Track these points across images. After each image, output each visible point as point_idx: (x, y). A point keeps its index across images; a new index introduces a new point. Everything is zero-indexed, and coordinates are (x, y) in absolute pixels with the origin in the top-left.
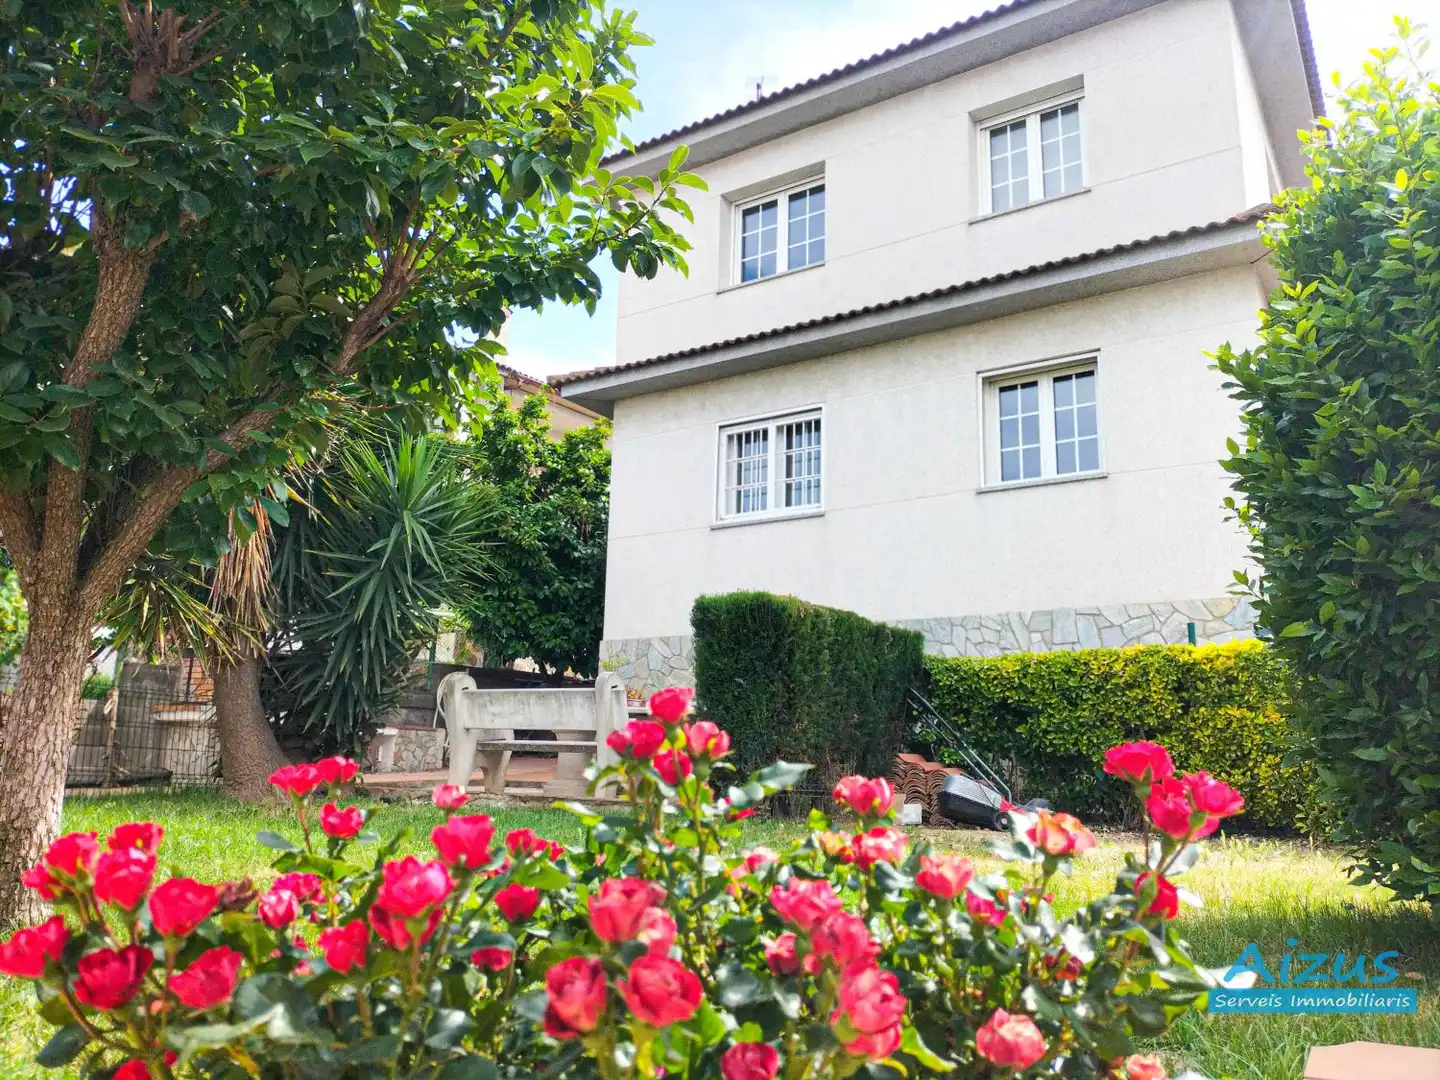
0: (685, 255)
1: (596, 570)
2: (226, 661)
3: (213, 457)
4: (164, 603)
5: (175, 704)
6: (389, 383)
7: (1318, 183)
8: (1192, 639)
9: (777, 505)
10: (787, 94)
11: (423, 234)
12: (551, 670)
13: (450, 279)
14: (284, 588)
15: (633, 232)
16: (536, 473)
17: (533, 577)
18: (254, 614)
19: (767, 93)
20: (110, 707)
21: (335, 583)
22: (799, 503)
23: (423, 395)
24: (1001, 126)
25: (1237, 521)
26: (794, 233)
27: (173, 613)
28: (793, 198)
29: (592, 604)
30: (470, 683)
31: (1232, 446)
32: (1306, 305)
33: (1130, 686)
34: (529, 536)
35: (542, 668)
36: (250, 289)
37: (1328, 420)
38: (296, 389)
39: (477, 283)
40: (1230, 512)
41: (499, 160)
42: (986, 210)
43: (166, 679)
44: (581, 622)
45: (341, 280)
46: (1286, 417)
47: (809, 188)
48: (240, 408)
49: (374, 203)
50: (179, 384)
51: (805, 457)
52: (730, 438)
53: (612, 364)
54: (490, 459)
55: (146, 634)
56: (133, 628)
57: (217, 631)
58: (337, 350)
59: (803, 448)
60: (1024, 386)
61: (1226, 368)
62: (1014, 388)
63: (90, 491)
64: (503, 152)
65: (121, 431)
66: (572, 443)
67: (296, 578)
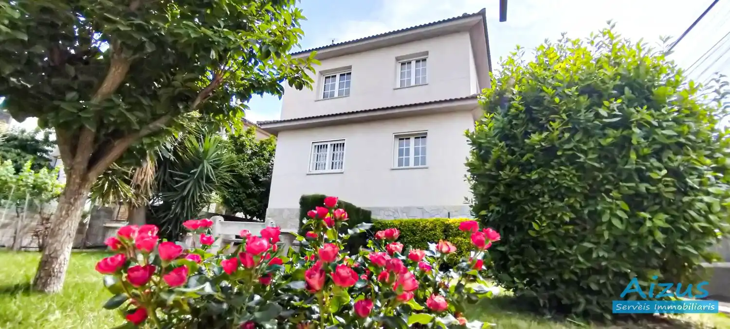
0: (312, 84)
1: (267, 185)
2: (134, 206)
3: (145, 132)
4: (113, 185)
5: (112, 221)
6: (209, 114)
7: (494, 87)
8: (449, 217)
9: (329, 168)
10: (342, 44)
11: (227, 68)
12: (249, 217)
13: (235, 83)
14: (159, 183)
15: (296, 75)
16: (250, 152)
17: (246, 186)
18: (147, 190)
19: (335, 43)
20: (87, 220)
21: (177, 182)
22: (336, 168)
23: (220, 121)
24: (404, 62)
25: (467, 182)
26: (341, 85)
27: (116, 188)
28: (341, 75)
29: (264, 197)
30: (222, 219)
31: (467, 159)
32: (490, 120)
33: (431, 230)
34: (245, 173)
35: (246, 216)
36: (165, 77)
37: (494, 153)
38: (177, 112)
39: (243, 85)
40: (466, 179)
41: (258, 46)
42: (399, 86)
43: (109, 212)
44: (260, 202)
45: (197, 79)
46: (483, 151)
47: (346, 73)
48: (155, 117)
49: (213, 54)
50: (135, 106)
51: (338, 154)
52: (315, 146)
53: (279, 119)
54: (234, 146)
55: (104, 196)
56: (100, 192)
57: (133, 195)
58: (193, 101)
59: (338, 152)
60: (406, 139)
61: (467, 136)
62: (403, 139)
63: (96, 140)
64: (259, 43)
65: (112, 119)
66: (262, 143)
67: (164, 179)
